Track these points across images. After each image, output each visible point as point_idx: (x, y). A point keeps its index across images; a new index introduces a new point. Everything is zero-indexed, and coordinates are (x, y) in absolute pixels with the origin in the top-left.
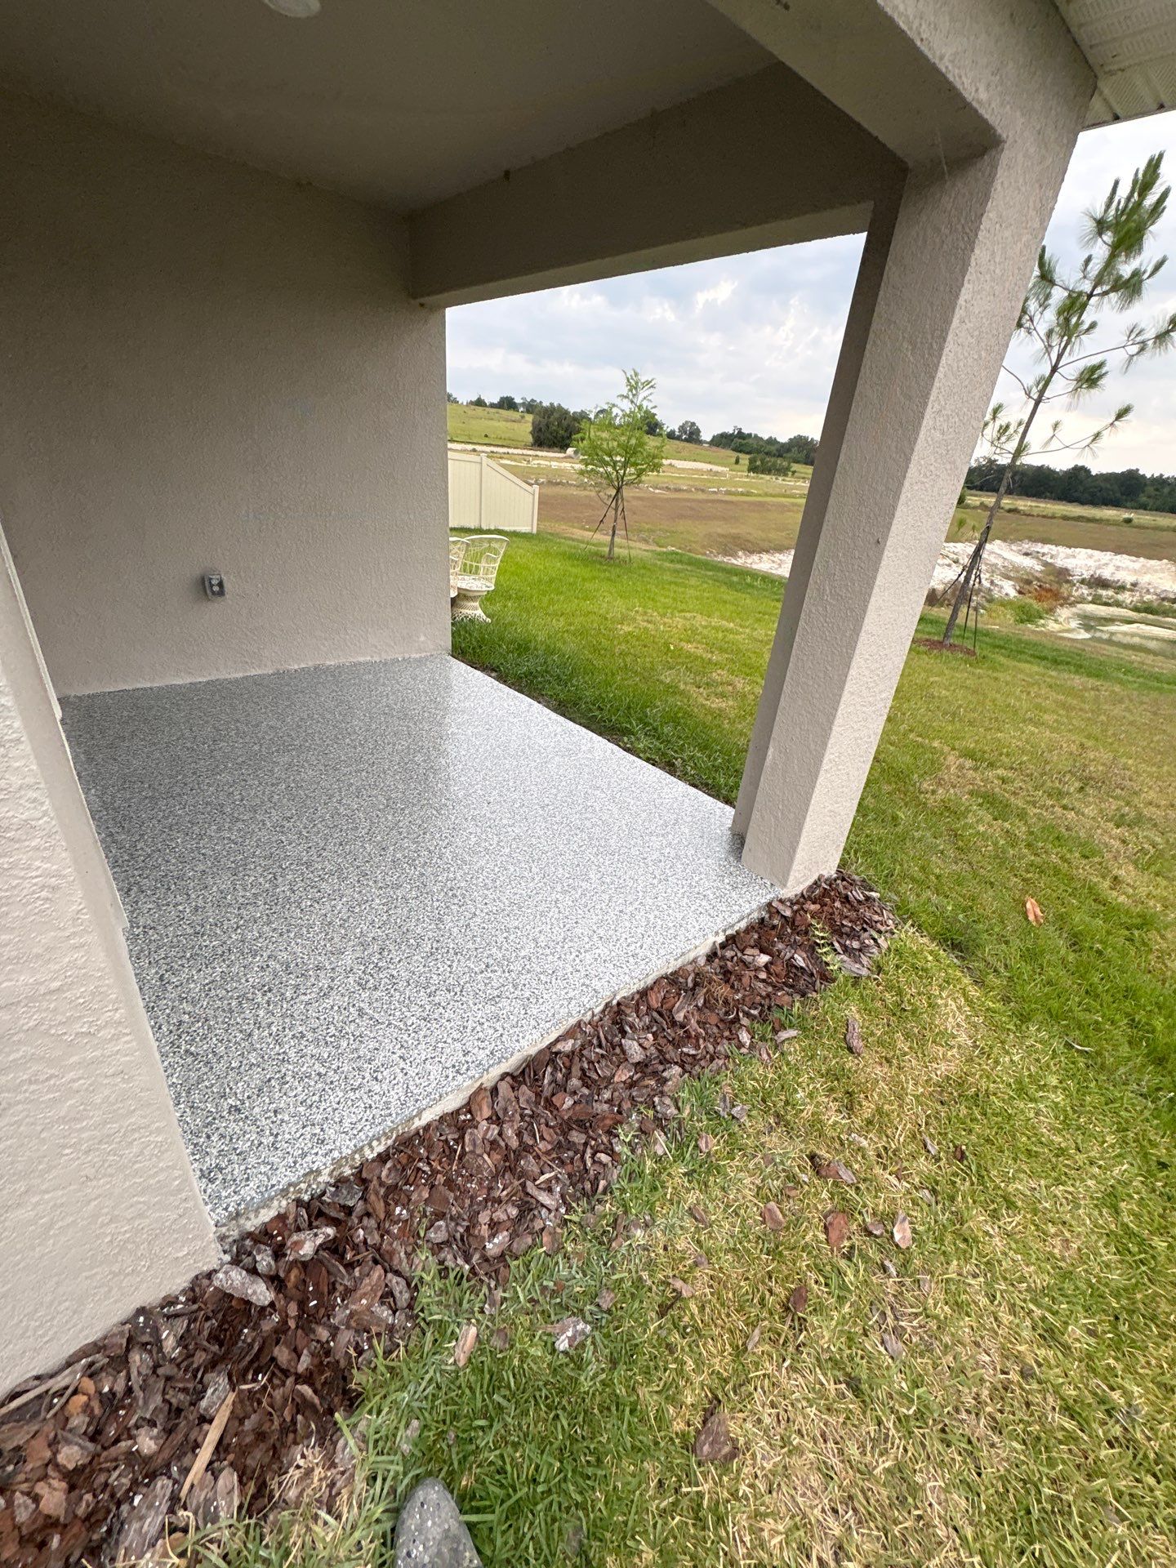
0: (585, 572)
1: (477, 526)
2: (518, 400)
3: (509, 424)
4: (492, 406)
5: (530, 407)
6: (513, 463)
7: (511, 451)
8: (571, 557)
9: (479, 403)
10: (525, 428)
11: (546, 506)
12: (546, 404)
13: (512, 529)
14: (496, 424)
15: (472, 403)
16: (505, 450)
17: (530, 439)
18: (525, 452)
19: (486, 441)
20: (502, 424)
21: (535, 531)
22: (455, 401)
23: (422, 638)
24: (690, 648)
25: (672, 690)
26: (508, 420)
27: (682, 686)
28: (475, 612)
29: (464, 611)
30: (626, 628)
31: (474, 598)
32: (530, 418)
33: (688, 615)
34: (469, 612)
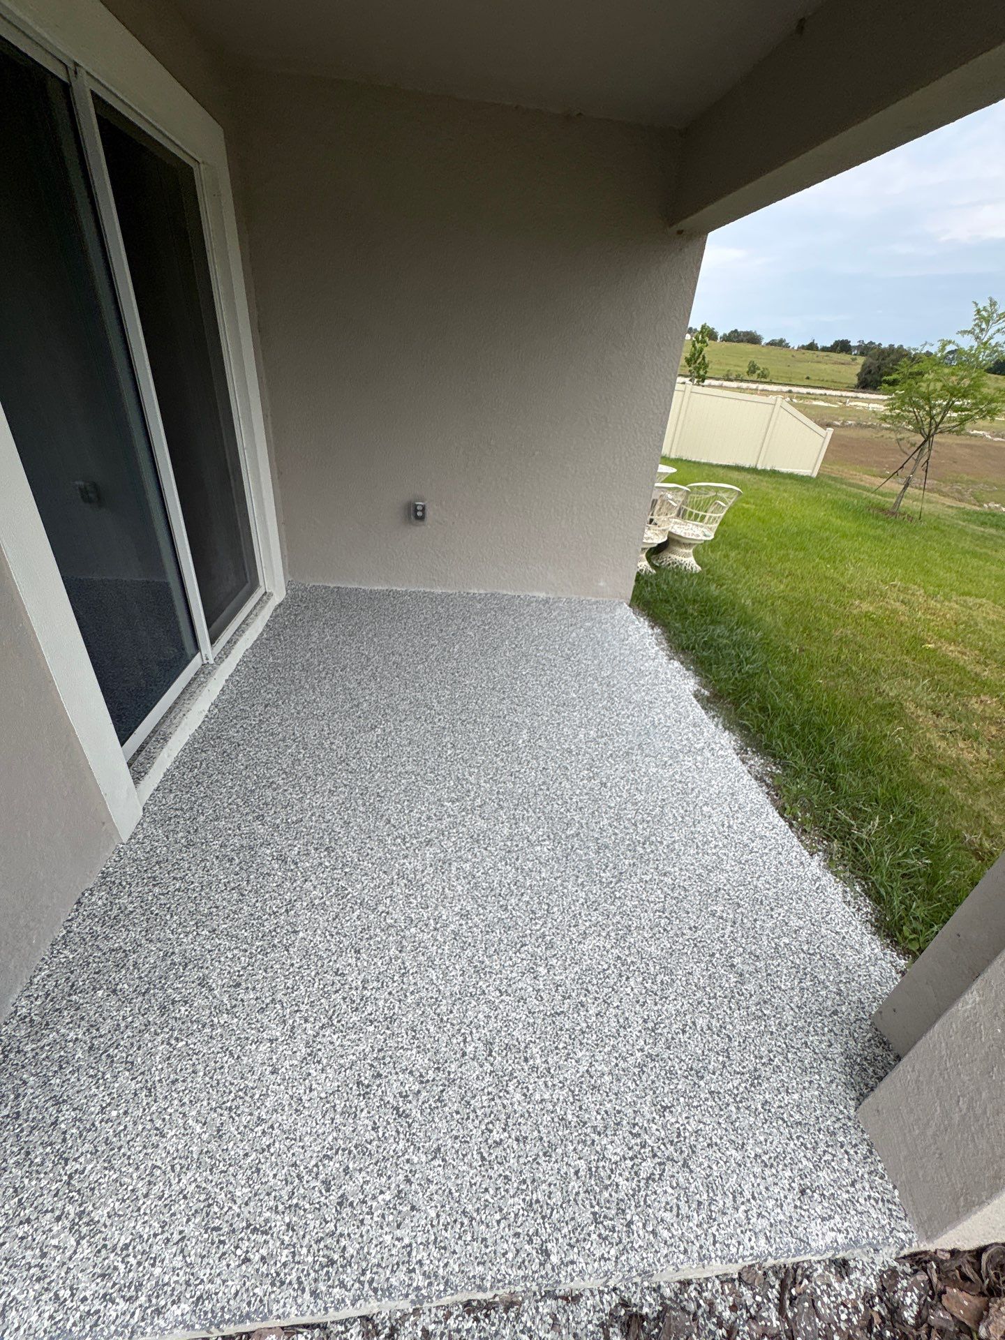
0: (849, 525)
1: (753, 465)
2: (854, 343)
3: (836, 367)
4: (824, 349)
5: (865, 349)
6: (826, 404)
7: (828, 392)
8: (842, 508)
9: (812, 347)
10: (853, 368)
11: (837, 450)
12: (885, 345)
13: (790, 470)
14: (822, 366)
15: (803, 347)
16: (822, 392)
17: (855, 381)
18: (844, 394)
19: (807, 382)
20: (828, 367)
21: (815, 475)
22: (787, 346)
23: (602, 584)
24: (951, 651)
25: (892, 711)
26: (835, 363)
27: (911, 707)
28: (686, 559)
29: (674, 557)
30: (866, 607)
31: (688, 545)
32: (861, 360)
33: (971, 601)
34: (679, 558)
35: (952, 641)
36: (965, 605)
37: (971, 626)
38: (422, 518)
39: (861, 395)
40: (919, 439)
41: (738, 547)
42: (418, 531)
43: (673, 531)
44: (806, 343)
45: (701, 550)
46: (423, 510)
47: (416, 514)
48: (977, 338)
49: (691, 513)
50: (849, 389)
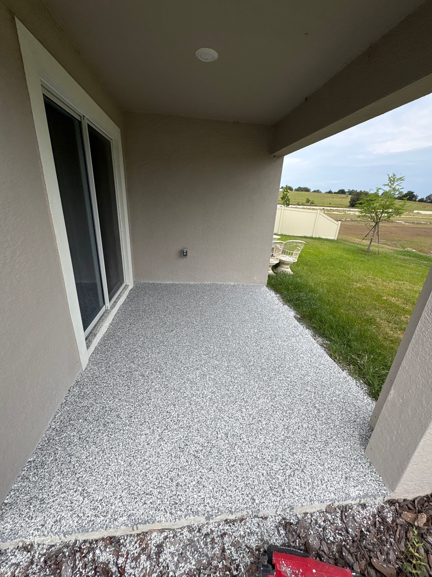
0: (350, 257)
1: (311, 236)
2: (346, 190)
3: (340, 199)
4: (335, 193)
5: (351, 193)
6: (338, 213)
7: (339, 209)
8: (348, 251)
9: (330, 192)
10: (347, 200)
11: (343, 230)
12: (358, 191)
13: (326, 237)
14: (335, 199)
15: (327, 193)
16: (336, 208)
17: (349, 204)
18: (345, 209)
19: (330, 205)
20: (338, 200)
21: (336, 239)
22: (320, 192)
23: (255, 278)
24: (393, 300)
25: (370, 321)
26: (340, 198)
27: (378, 320)
28: (287, 270)
29: (282, 269)
30: (358, 285)
31: (288, 264)
32: (350, 196)
33: (400, 282)
34: (284, 269)
35: (393, 296)
36: (397, 284)
37: (400, 291)
38: (186, 255)
39: (351, 209)
40: (374, 224)
41: (307, 265)
42: (184, 260)
43: (281, 259)
44: (328, 191)
45: (293, 266)
46: (186, 252)
47: (183, 254)
48: (390, 187)
49: (287, 252)
50: (346, 207)
